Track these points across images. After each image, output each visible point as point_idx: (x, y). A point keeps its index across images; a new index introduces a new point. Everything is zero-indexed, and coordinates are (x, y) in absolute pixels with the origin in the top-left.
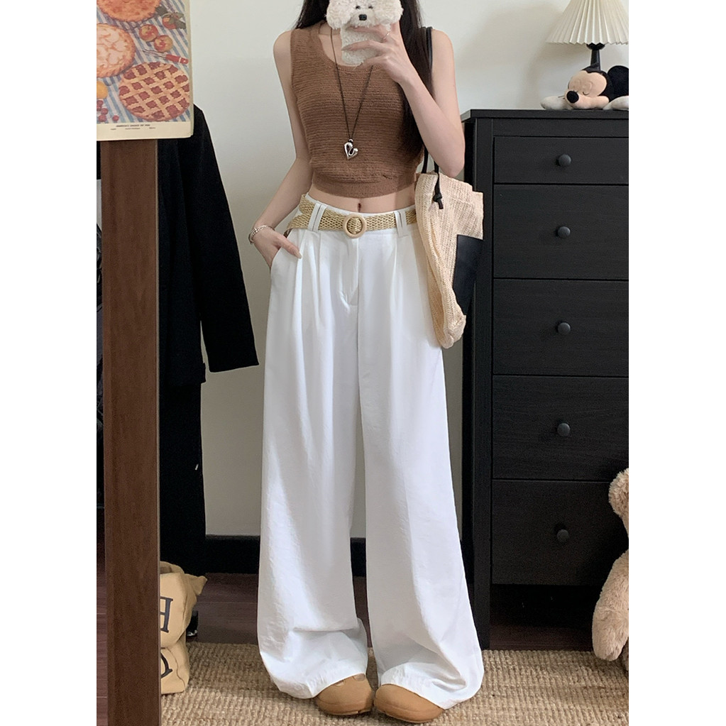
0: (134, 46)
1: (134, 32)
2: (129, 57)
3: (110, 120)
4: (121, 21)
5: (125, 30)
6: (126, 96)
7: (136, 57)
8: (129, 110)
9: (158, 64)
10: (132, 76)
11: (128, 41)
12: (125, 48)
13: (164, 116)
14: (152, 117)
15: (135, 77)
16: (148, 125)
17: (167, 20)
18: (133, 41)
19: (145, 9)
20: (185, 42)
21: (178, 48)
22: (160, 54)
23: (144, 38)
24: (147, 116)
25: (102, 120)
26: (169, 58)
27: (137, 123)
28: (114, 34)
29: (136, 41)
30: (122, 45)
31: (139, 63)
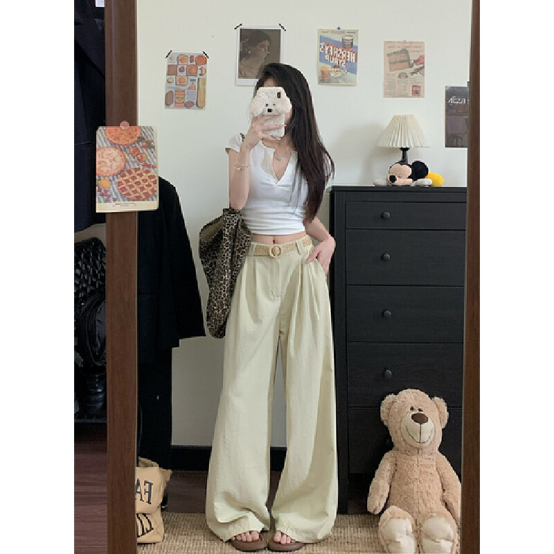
0: (126, 159)
1: (126, 151)
2: (123, 165)
3: (112, 200)
4: (119, 145)
5: (121, 150)
6: (121, 187)
7: (127, 165)
8: (122, 195)
9: (139, 169)
10: (124, 176)
11: (123, 156)
12: (121, 160)
13: (142, 198)
14: (135, 198)
15: (126, 176)
16: (134, 203)
17: (144, 144)
18: (125, 156)
19: (132, 138)
20: (154, 156)
21: (151, 160)
22: (140, 163)
23: (131, 154)
24: (133, 198)
25: (107, 201)
26: (146, 165)
27: (127, 202)
28: (115, 153)
29: (127, 156)
30: (119, 159)
31: (128, 168)
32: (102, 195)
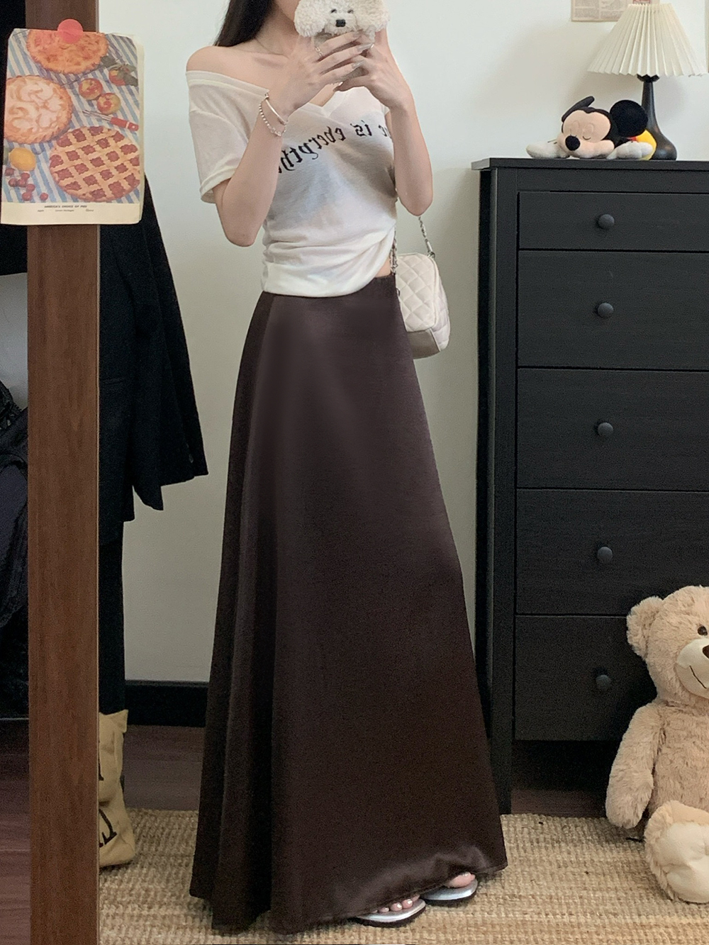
0: (71, 106)
1: (72, 87)
2: (64, 119)
3: (36, 198)
4: (56, 73)
5: (62, 85)
6: (59, 168)
7: (74, 118)
8: (61, 187)
9: (100, 129)
10: (67, 143)
11: (65, 98)
12: (60, 107)
13: (105, 196)
14: (90, 196)
15: (71, 144)
16: (86, 206)
17: (115, 73)
18: (70, 98)
19: (86, 58)
20: (136, 102)
21: (126, 110)
22: (103, 117)
23: (84, 94)
24: (84, 195)
25: (26, 198)
26: (115, 121)
27: (70, 203)
28: (48, 90)
29: (74, 98)
30: (56, 104)
31: (77, 126)
32: (15, 185)
